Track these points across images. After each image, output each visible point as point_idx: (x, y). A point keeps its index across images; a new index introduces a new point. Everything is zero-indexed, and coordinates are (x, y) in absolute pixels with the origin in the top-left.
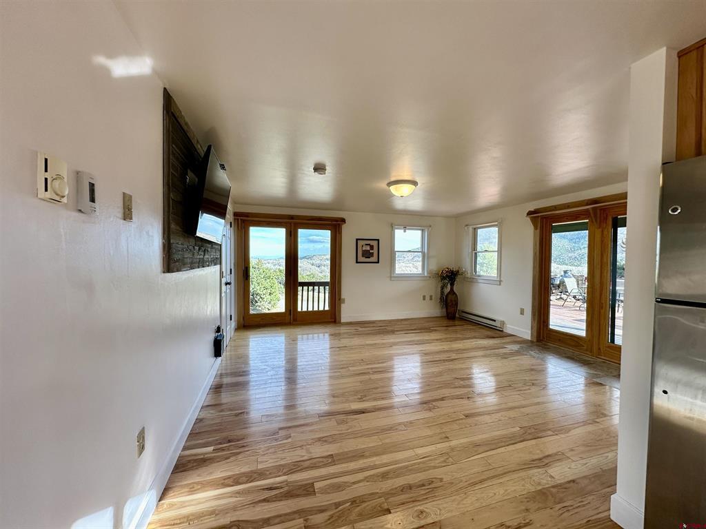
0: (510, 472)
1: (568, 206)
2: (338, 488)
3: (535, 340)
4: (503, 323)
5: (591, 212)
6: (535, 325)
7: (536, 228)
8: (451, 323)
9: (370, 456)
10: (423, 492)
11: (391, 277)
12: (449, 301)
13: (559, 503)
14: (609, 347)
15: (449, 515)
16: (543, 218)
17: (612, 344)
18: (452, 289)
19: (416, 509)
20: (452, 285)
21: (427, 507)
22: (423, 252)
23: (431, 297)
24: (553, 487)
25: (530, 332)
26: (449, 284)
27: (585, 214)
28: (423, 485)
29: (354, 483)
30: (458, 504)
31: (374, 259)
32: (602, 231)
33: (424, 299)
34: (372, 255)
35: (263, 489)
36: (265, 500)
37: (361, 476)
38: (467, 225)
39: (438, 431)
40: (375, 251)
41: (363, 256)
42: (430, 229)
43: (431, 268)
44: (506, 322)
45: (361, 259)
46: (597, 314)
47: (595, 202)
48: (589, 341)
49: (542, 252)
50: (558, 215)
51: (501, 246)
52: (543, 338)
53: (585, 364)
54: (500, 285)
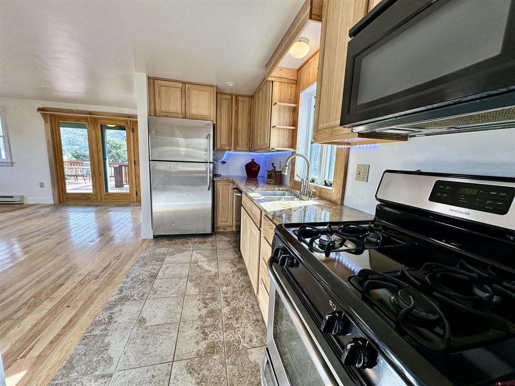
1: (72, 111)
3: (58, 203)
4: (22, 197)
5: (88, 119)
6: (56, 192)
7: (46, 122)
14: (106, 195)
16: (51, 115)
17: (107, 193)
21: (80, 272)
25: (52, 198)
27: (86, 119)
44: (25, 196)
46: (98, 180)
47: (90, 113)
48: (95, 194)
49: (53, 140)
50: (63, 116)
51: (7, 130)
52: (63, 200)
53: (97, 206)
54: (12, 166)
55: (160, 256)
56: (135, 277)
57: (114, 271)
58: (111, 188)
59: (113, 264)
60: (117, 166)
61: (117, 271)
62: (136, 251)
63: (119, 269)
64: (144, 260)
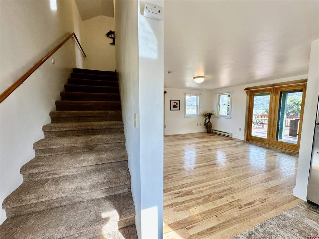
0: (256, 184)
1: (262, 87)
2: (201, 192)
3: (246, 140)
4: (232, 134)
5: (272, 89)
6: (246, 134)
7: (248, 95)
8: (209, 135)
9: (206, 182)
10: (230, 191)
11: (184, 116)
12: (208, 126)
13: (275, 192)
14: (276, 142)
15: (242, 197)
16: (250, 91)
18: (209, 121)
19: (231, 196)
20: (209, 119)
21: (234, 195)
22: (197, 105)
23: (200, 124)
24: (272, 188)
25: (244, 137)
26: (208, 119)
27: (270, 90)
28: (229, 190)
29: (205, 190)
30: (244, 194)
31: (177, 108)
32: (276, 97)
33: (197, 125)
34: (177, 107)
35: (176, 194)
36: (178, 197)
37: (206, 188)
38: (216, 94)
39: (225, 173)
40: (178, 105)
41: (173, 107)
42: (200, 95)
43: (200, 112)
44: (233, 133)
45: (172, 108)
46: (272, 130)
47: (274, 85)
48: (268, 140)
49: (249, 105)
50: (257, 90)
51: (232, 102)
52: (249, 139)
53: (267, 148)
54: (231, 118)
55: (307, 231)
56: (268, 233)
57: (253, 211)
58: (284, 135)
59: (255, 204)
60: (294, 119)
61: (256, 214)
62: (281, 206)
63: (258, 212)
64: (285, 220)
